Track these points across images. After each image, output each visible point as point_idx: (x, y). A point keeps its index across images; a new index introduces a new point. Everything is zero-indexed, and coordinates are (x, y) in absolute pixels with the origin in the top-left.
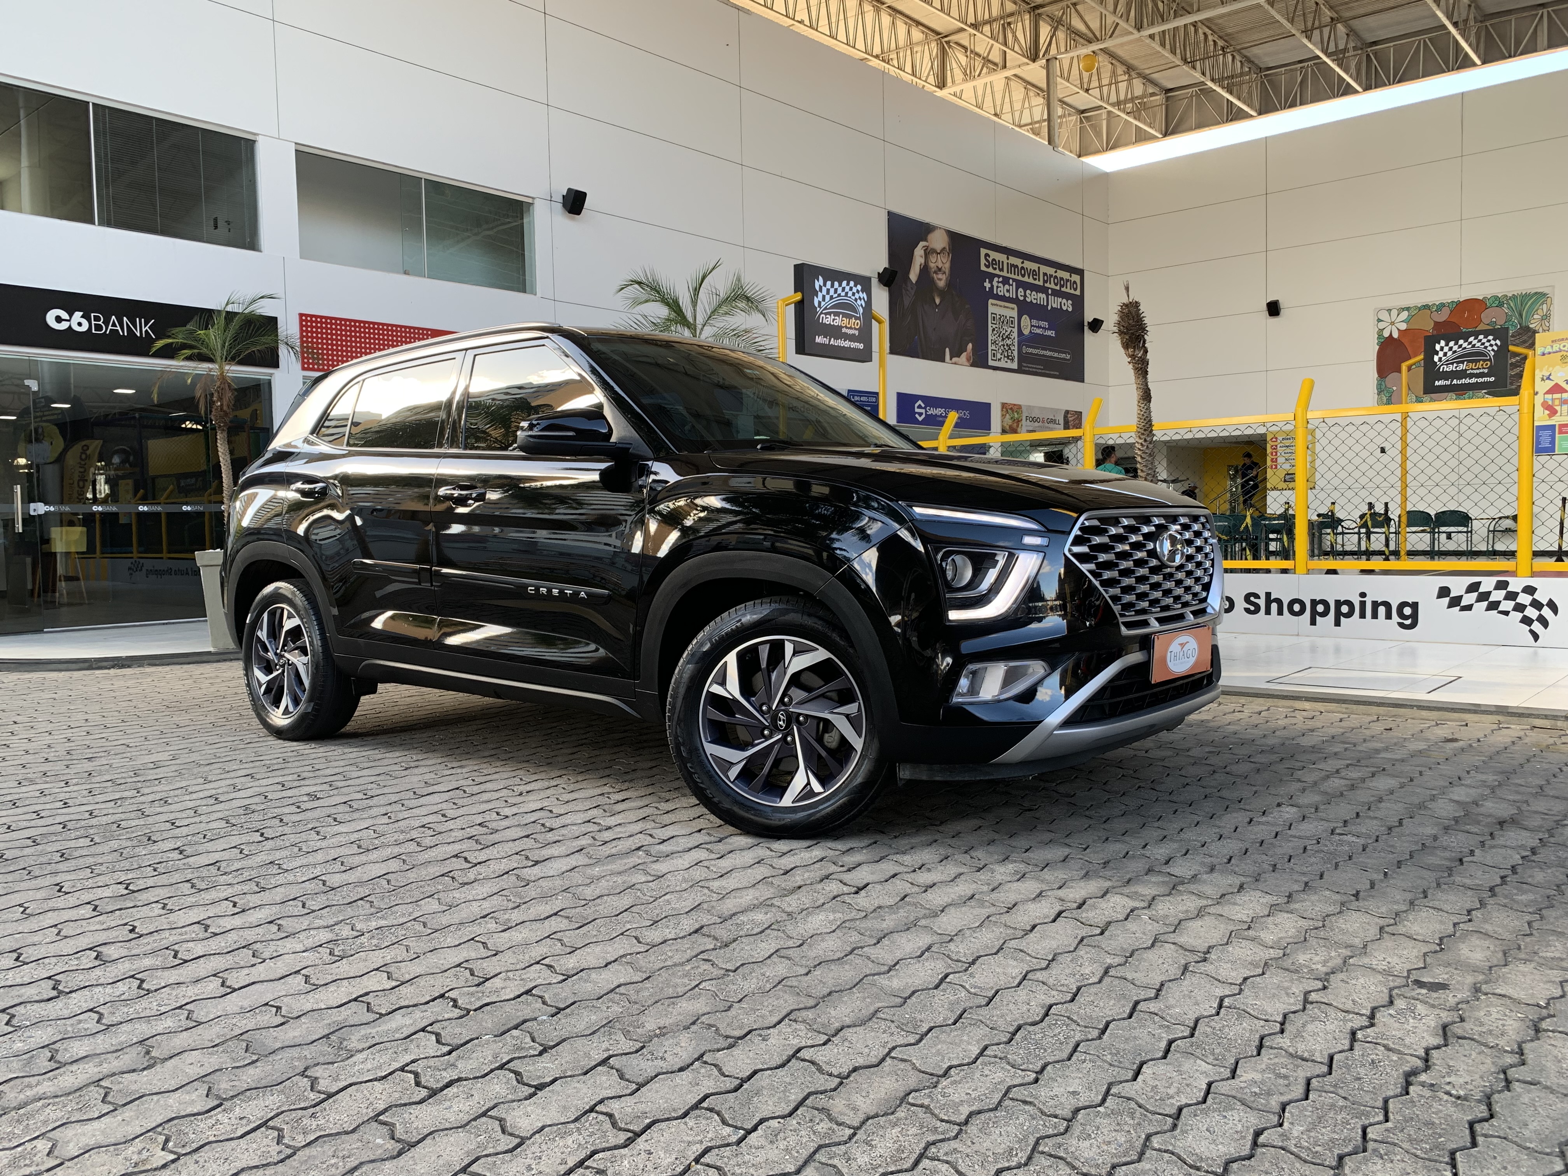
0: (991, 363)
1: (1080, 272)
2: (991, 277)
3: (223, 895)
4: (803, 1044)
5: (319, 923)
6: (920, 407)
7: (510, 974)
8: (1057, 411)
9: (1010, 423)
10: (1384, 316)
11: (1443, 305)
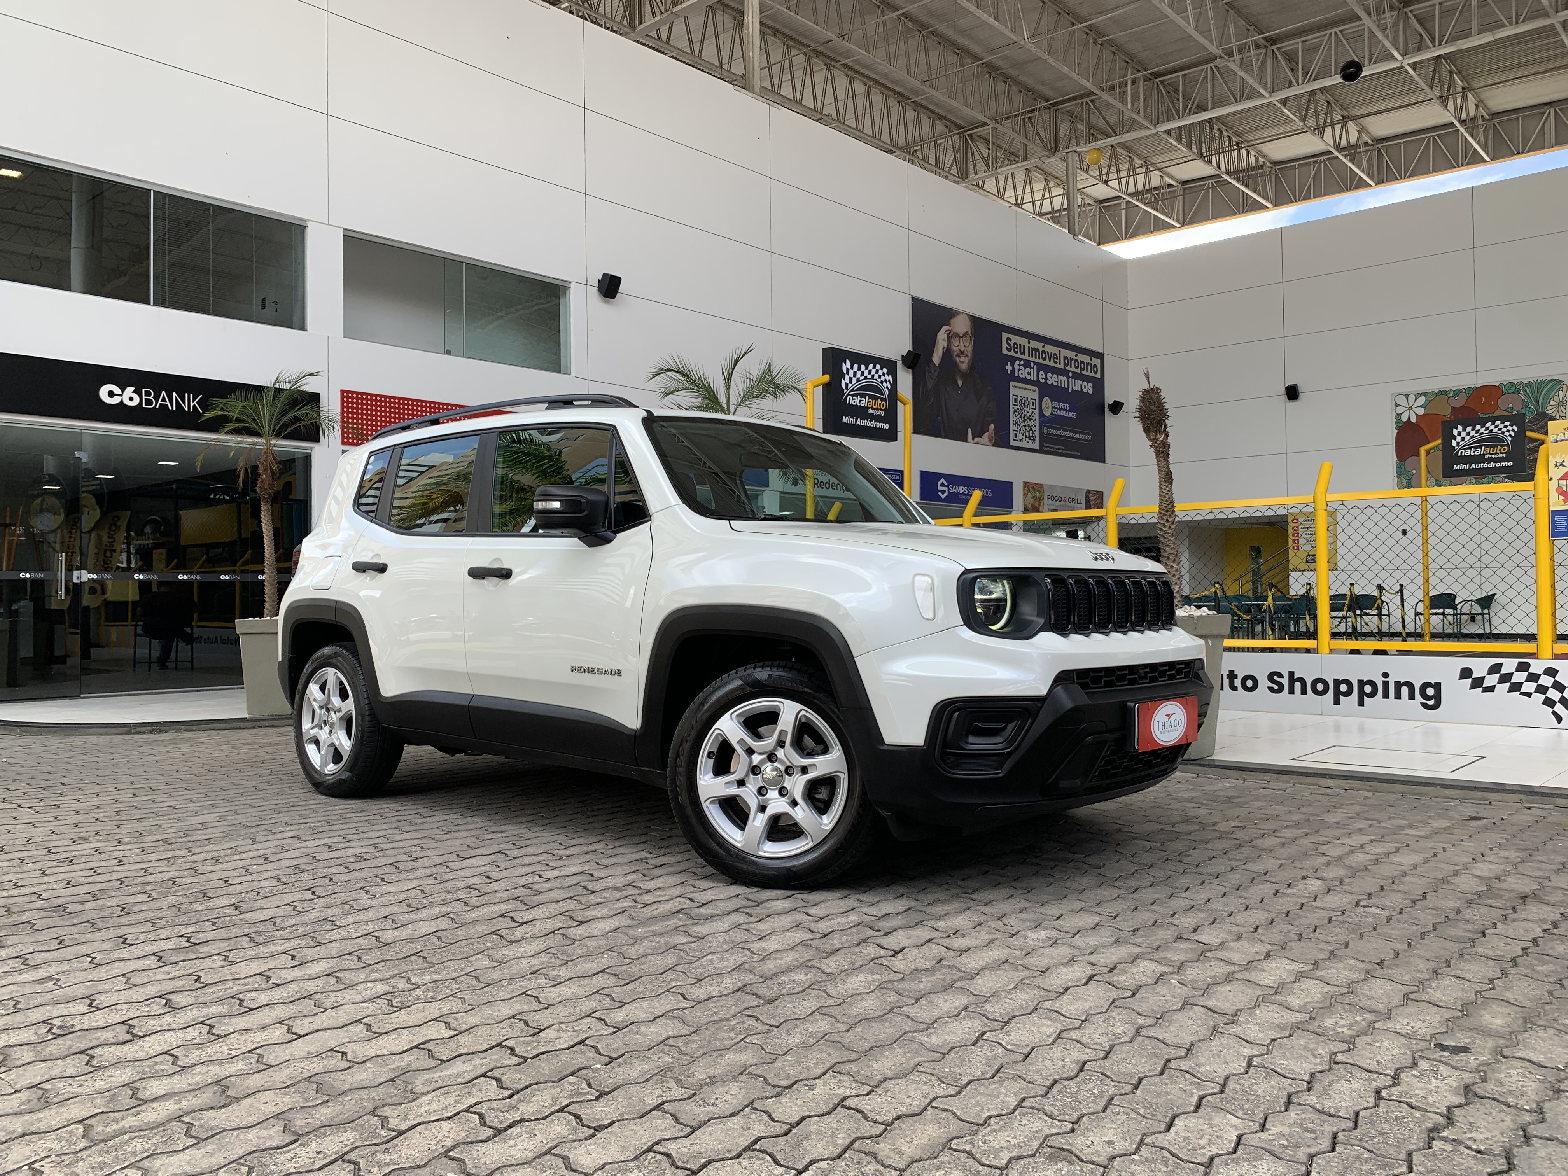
0: (1012, 443)
1: (1101, 356)
2: (1013, 360)
3: (280, 949)
4: (848, 1094)
5: (374, 976)
6: (942, 485)
7: (563, 1026)
8: (1079, 490)
9: (1032, 501)
10: (1402, 401)
11: (1460, 391)
